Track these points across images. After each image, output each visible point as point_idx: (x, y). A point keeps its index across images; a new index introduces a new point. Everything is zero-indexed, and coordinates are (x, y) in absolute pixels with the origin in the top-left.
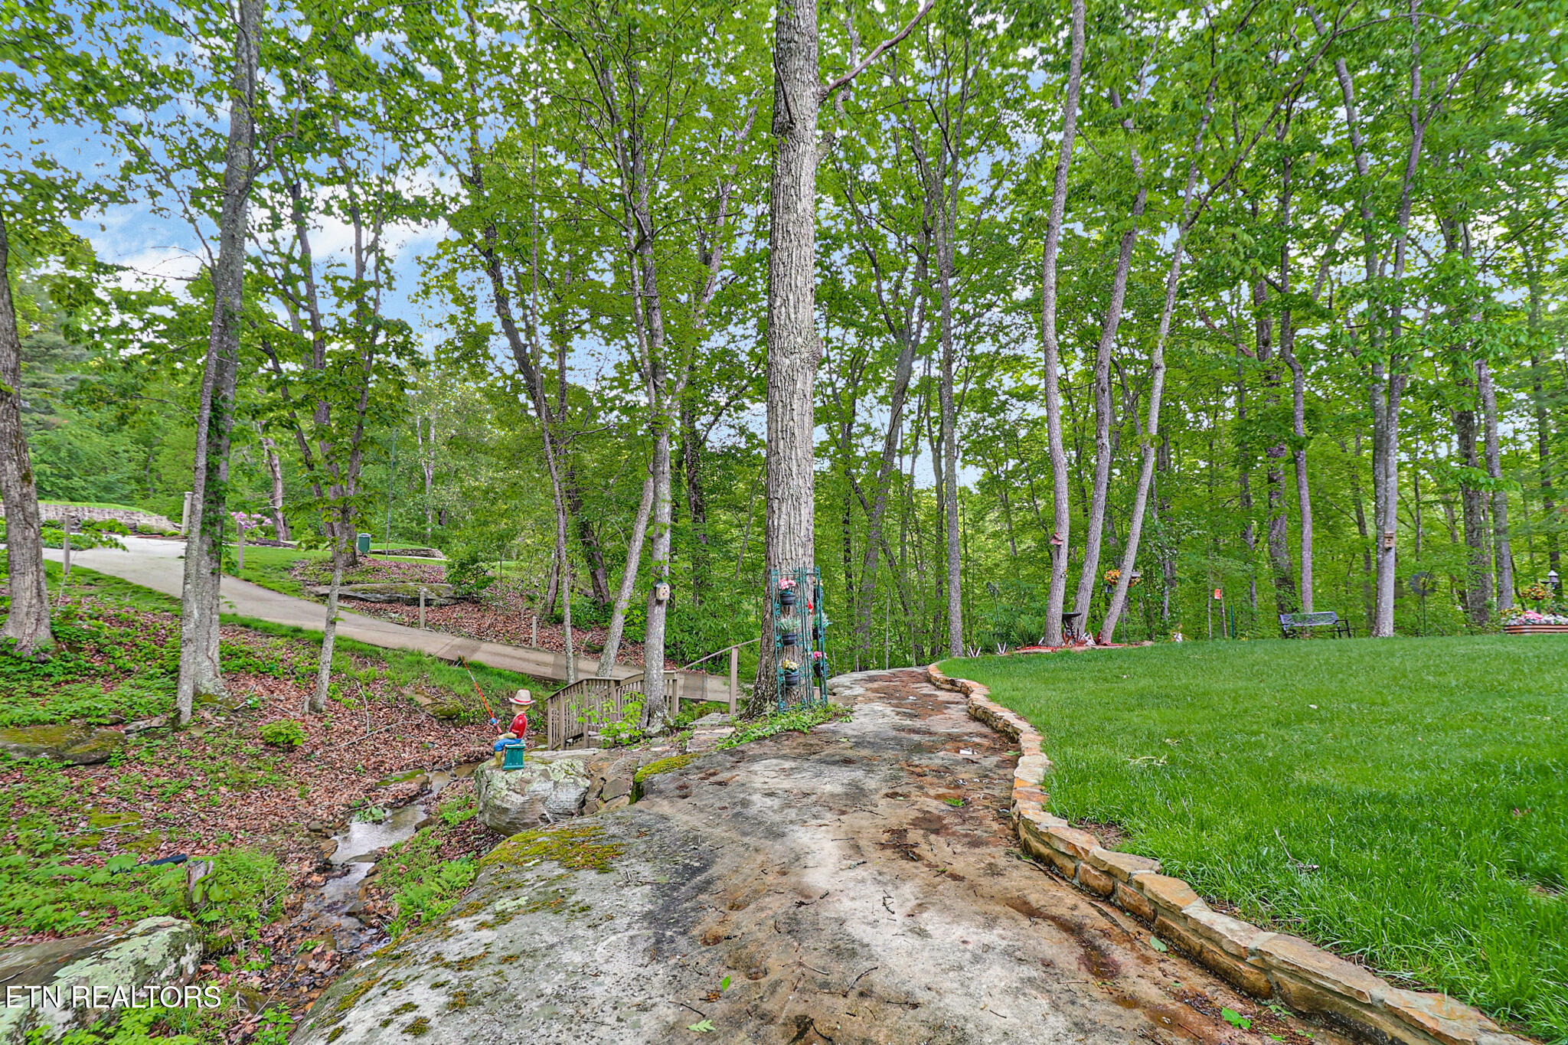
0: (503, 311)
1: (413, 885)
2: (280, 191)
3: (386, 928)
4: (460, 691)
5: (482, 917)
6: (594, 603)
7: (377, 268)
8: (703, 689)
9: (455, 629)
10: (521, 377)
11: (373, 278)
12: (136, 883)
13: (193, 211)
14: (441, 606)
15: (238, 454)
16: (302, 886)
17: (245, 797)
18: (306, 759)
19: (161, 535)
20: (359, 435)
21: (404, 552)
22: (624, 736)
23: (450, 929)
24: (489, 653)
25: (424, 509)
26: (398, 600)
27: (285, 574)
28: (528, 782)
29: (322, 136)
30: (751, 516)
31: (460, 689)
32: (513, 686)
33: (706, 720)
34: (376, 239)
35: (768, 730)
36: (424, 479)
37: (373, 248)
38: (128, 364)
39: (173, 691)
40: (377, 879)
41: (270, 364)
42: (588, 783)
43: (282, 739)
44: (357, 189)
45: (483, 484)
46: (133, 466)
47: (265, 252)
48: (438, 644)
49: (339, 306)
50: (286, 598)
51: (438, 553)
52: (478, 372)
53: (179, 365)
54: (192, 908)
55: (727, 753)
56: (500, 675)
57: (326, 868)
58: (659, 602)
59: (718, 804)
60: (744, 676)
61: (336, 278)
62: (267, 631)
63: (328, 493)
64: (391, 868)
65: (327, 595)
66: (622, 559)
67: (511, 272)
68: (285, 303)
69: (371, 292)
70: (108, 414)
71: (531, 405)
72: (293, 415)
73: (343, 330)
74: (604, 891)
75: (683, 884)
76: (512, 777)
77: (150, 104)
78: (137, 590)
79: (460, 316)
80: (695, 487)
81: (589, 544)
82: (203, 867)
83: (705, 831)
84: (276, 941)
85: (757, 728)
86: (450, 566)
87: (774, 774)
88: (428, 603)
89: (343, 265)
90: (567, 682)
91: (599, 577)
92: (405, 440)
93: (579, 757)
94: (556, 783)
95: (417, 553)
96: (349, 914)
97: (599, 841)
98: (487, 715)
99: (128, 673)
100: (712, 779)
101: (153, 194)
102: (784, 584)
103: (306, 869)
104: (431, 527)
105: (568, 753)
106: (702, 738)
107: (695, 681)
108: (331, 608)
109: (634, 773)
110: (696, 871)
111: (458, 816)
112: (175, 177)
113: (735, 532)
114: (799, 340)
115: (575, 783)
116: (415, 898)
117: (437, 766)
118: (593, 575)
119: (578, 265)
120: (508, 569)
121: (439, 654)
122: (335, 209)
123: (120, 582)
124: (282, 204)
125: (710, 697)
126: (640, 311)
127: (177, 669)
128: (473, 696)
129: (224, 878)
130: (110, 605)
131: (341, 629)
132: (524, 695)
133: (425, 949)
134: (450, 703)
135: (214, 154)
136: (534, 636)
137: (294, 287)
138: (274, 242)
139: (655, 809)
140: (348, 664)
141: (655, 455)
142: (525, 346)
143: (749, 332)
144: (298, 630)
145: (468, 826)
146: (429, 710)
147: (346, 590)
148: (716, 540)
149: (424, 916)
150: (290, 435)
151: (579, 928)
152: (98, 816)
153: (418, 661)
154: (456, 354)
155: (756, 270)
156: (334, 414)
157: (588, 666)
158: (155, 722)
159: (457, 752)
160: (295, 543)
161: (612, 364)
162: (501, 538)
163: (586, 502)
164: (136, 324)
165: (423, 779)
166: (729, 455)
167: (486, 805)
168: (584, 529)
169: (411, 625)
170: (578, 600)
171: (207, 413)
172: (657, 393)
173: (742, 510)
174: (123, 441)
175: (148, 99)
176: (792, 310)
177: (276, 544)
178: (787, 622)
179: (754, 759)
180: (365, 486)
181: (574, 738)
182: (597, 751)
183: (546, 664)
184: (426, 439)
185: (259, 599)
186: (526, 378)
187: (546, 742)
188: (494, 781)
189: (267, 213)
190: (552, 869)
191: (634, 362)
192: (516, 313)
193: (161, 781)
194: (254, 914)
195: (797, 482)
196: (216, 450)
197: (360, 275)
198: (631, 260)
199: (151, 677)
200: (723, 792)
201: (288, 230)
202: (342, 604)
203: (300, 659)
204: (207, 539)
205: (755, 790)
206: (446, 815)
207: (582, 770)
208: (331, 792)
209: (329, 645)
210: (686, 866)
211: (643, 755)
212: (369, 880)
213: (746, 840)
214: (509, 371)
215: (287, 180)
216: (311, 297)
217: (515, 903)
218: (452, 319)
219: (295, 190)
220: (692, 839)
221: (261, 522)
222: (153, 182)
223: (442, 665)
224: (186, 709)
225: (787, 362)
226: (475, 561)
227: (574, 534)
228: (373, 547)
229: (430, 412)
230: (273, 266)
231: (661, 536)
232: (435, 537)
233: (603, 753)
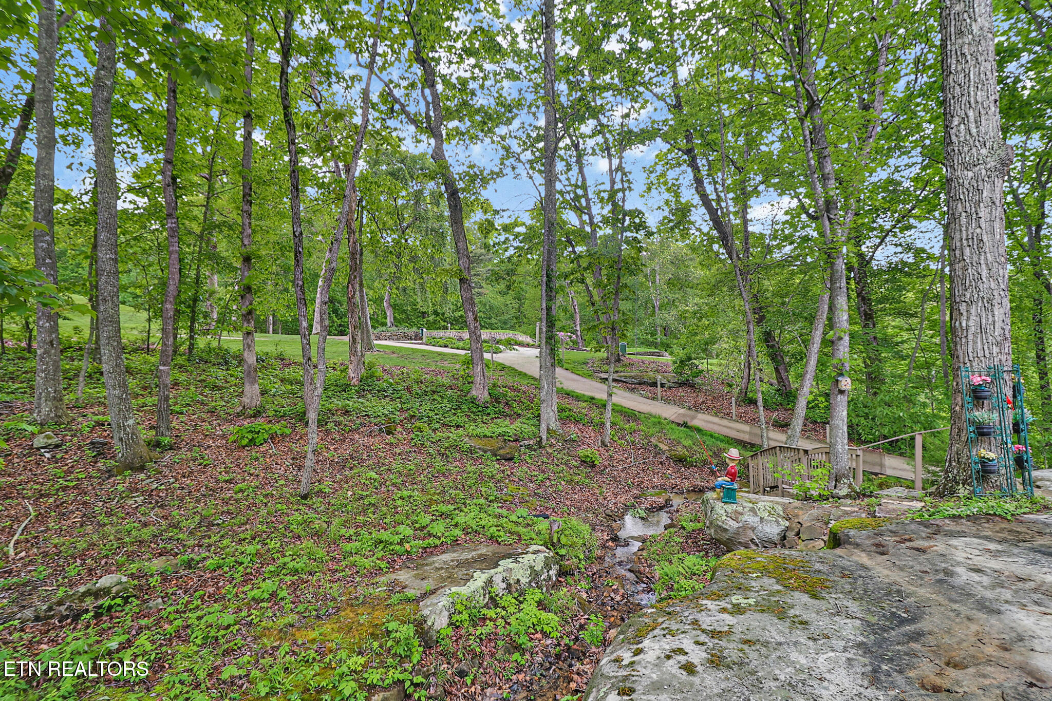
0: (700, 189)
1: (667, 563)
2: (570, 149)
3: (652, 586)
4: (686, 444)
5: (723, 604)
6: (778, 390)
7: (622, 181)
8: (882, 465)
9: (680, 403)
10: (715, 232)
11: (621, 186)
12: (528, 525)
13: (531, 172)
14: (670, 388)
15: (559, 300)
16: (604, 546)
17: (573, 489)
18: (601, 473)
19: (528, 345)
20: (618, 283)
21: (645, 354)
22: (815, 493)
23: (702, 605)
24: (702, 420)
25: (655, 326)
26: (644, 383)
27: (584, 366)
28: (741, 514)
29: (588, 107)
30: (923, 321)
31: (688, 443)
32: (722, 445)
33: (891, 492)
34: (621, 162)
35: (964, 511)
36: (654, 307)
37: (620, 168)
38: (509, 258)
39: (538, 426)
40: (645, 553)
41: (570, 249)
42: (787, 524)
43: (589, 459)
44: (608, 135)
45: (690, 308)
46: (514, 311)
47: (565, 186)
48: (670, 412)
49: (602, 208)
50: (584, 380)
51: (666, 354)
52: (685, 235)
53: (529, 256)
54: (553, 545)
55: (920, 523)
56: (711, 436)
57: (615, 539)
58: (842, 392)
59: (918, 567)
60: (929, 459)
61: (600, 192)
62: (578, 398)
63: (602, 318)
64: (653, 549)
65: (606, 379)
66: (801, 357)
67: (704, 161)
68: (576, 212)
69: (620, 195)
70: (502, 286)
71: (722, 250)
72: (583, 275)
73: (606, 221)
74: (818, 613)
75: (893, 629)
76: (730, 508)
77: (509, 122)
78: (520, 373)
79: (671, 198)
80: (863, 299)
81: (773, 346)
82: (557, 524)
83: (908, 588)
84: (593, 575)
85: (948, 507)
86: (675, 362)
87: (977, 552)
88: (662, 385)
89: (603, 183)
90: (761, 447)
91: (782, 372)
92: (642, 284)
93: (778, 503)
94: (762, 519)
95: (652, 354)
96: (630, 570)
97: (807, 572)
98: (705, 462)
99: (519, 415)
100: (908, 544)
101: (514, 168)
102: (977, 380)
103: (606, 537)
104: (660, 337)
105: (767, 498)
106: (890, 506)
107: (874, 458)
108: (609, 386)
109: (827, 523)
110: (903, 622)
111: (690, 526)
112: (522, 157)
113: (905, 335)
114: (984, 151)
115: (777, 521)
116: (668, 572)
117: (674, 490)
118: (777, 370)
119: (752, 143)
120: (711, 365)
121: (672, 418)
122: (597, 151)
123: (513, 369)
124: (570, 156)
125: (889, 472)
126: (812, 162)
127: (539, 415)
128: (695, 448)
129: (567, 532)
130: (510, 381)
131: (615, 399)
132: (734, 452)
133: (686, 614)
134: (680, 451)
135: (538, 139)
136: (733, 411)
137: (579, 202)
138: (568, 179)
139: (854, 558)
140: (619, 419)
141: (832, 275)
142: (717, 210)
143: (914, 160)
144: (593, 398)
145: (699, 534)
146: (667, 454)
147: (616, 376)
148: (887, 342)
149: (676, 586)
150: (581, 287)
151: (801, 636)
152: (511, 487)
153: (659, 422)
154: (671, 224)
155: (918, 105)
156: (604, 272)
157: (777, 437)
158: (531, 443)
159: (686, 483)
160: (589, 349)
161: (783, 211)
162: (707, 344)
163: (768, 316)
164: (511, 238)
165: (667, 497)
166: (895, 270)
167: (711, 523)
168: (768, 337)
169: (653, 399)
170: (765, 387)
171: (545, 279)
172: (831, 224)
173: (912, 316)
174: (509, 299)
175: (508, 119)
176: (973, 126)
177: (578, 349)
178: (981, 415)
179: (951, 534)
180: (623, 313)
181: (771, 488)
182: (792, 501)
183: (744, 432)
184: (654, 282)
185: (573, 380)
186: (719, 232)
187: (749, 487)
188: (716, 508)
189: (564, 163)
190: (770, 583)
191: (802, 207)
192: (709, 189)
193: (536, 473)
194: (582, 557)
195: (987, 284)
196: (550, 298)
197: (612, 187)
198: (802, 124)
199: (528, 419)
200: (923, 558)
201: (575, 169)
202: (614, 384)
203: (594, 414)
204: (549, 347)
205: (958, 564)
206: (684, 523)
207: (781, 513)
208: (616, 495)
209: (609, 408)
210: (893, 614)
211: (834, 510)
212: (640, 553)
213: (955, 606)
214: (705, 229)
215: (572, 141)
216: (588, 207)
217: (746, 601)
218: (667, 203)
219: (576, 146)
220: (893, 592)
221: (570, 337)
222: (513, 162)
223: (673, 426)
224: (544, 437)
225: (970, 174)
226: (690, 359)
227: (760, 339)
228: (628, 350)
229: (655, 265)
230: (568, 192)
231: (841, 339)
232: (662, 344)
233: (797, 503)
